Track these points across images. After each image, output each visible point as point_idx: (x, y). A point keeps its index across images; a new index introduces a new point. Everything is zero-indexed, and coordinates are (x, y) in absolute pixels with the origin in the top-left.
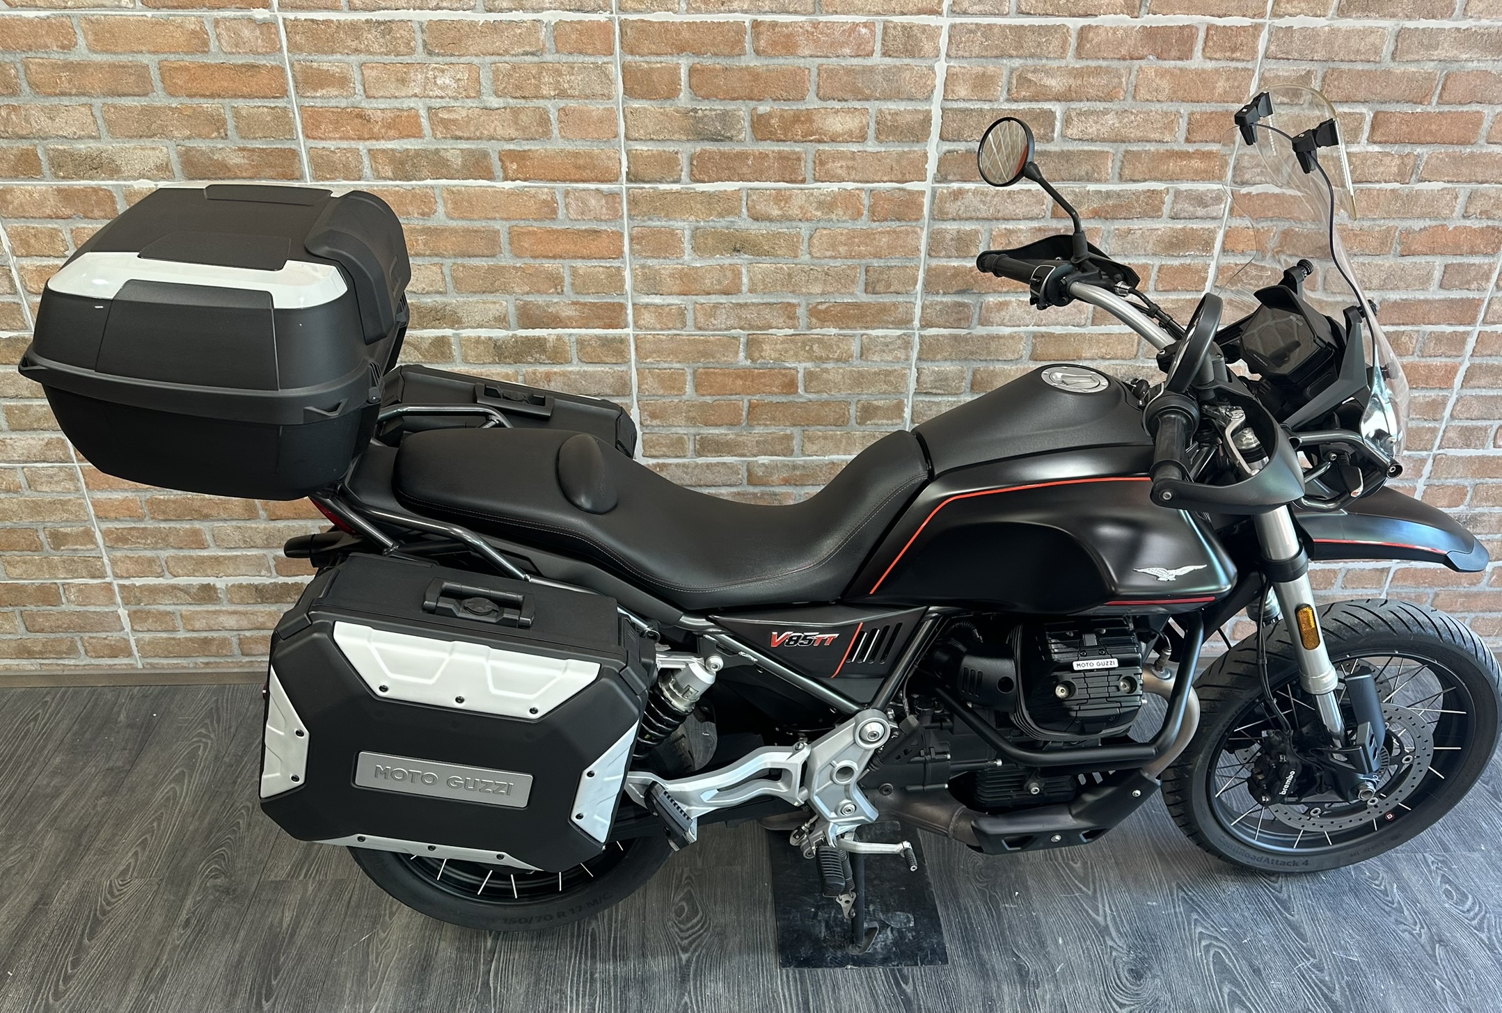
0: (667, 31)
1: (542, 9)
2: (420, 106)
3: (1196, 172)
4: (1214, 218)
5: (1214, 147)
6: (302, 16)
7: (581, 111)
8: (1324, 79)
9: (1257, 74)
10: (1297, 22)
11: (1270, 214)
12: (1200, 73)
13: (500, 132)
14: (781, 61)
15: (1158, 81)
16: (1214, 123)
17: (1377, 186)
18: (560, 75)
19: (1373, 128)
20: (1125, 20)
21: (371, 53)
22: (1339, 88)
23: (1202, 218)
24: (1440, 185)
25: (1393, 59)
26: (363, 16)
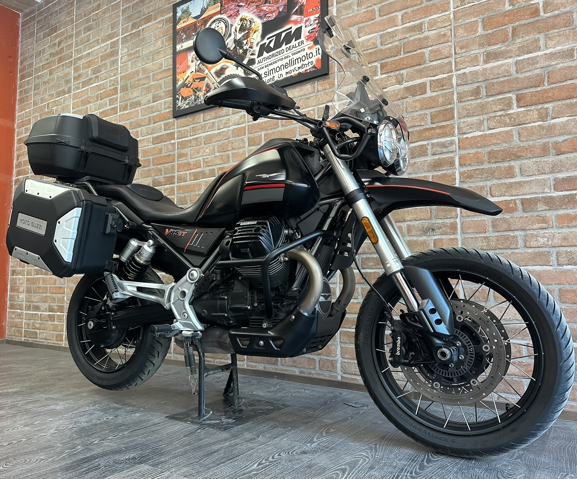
0: (259, 125)
1: (230, 126)
2: (201, 158)
3: (439, 134)
4: (452, 152)
5: (444, 124)
6: (181, 140)
7: (237, 153)
8: (486, 88)
9: (455, 92)
10: (467, 70)
11: (479, 145)
12: (430, 98)
13: (219, 163)
14: (289, 127)
15: (414, 104)
16: (441, 114)
17: (530, 125)
18: (233, 143)
19: (518, 100)
20: (398, 87)
21: (193, 147)
22: (494, 89)
23: (446, 153)
24: (566, 119)
25: (517, 73)
26: (192, 137)
